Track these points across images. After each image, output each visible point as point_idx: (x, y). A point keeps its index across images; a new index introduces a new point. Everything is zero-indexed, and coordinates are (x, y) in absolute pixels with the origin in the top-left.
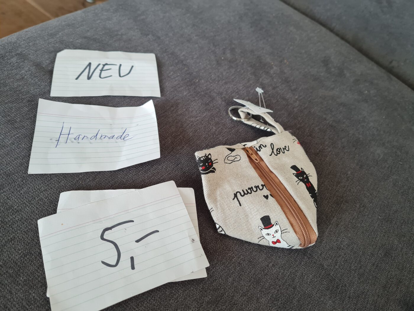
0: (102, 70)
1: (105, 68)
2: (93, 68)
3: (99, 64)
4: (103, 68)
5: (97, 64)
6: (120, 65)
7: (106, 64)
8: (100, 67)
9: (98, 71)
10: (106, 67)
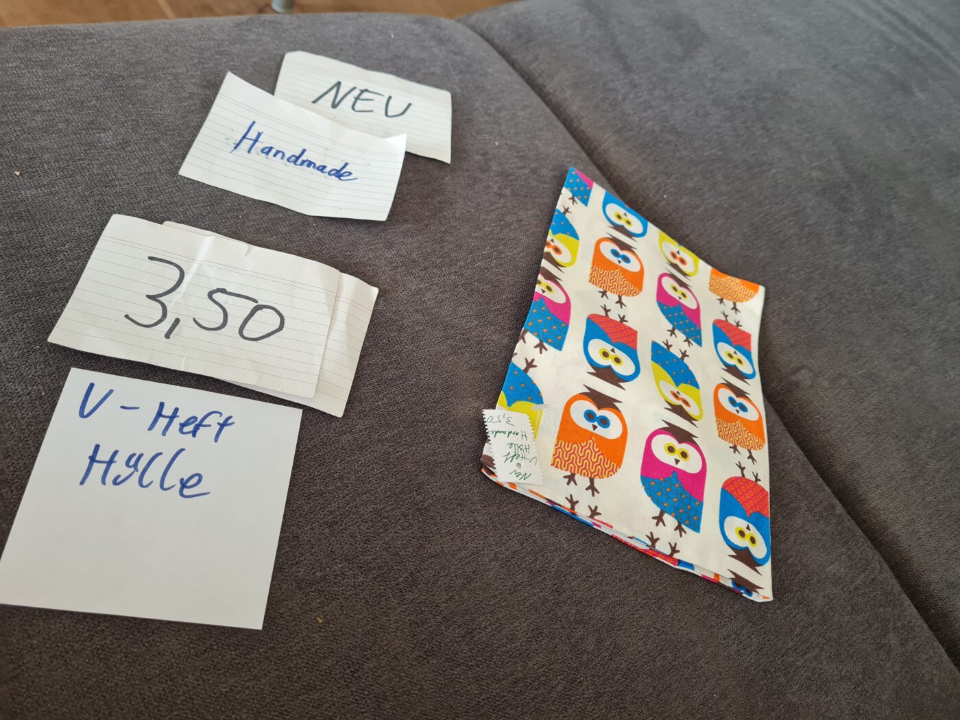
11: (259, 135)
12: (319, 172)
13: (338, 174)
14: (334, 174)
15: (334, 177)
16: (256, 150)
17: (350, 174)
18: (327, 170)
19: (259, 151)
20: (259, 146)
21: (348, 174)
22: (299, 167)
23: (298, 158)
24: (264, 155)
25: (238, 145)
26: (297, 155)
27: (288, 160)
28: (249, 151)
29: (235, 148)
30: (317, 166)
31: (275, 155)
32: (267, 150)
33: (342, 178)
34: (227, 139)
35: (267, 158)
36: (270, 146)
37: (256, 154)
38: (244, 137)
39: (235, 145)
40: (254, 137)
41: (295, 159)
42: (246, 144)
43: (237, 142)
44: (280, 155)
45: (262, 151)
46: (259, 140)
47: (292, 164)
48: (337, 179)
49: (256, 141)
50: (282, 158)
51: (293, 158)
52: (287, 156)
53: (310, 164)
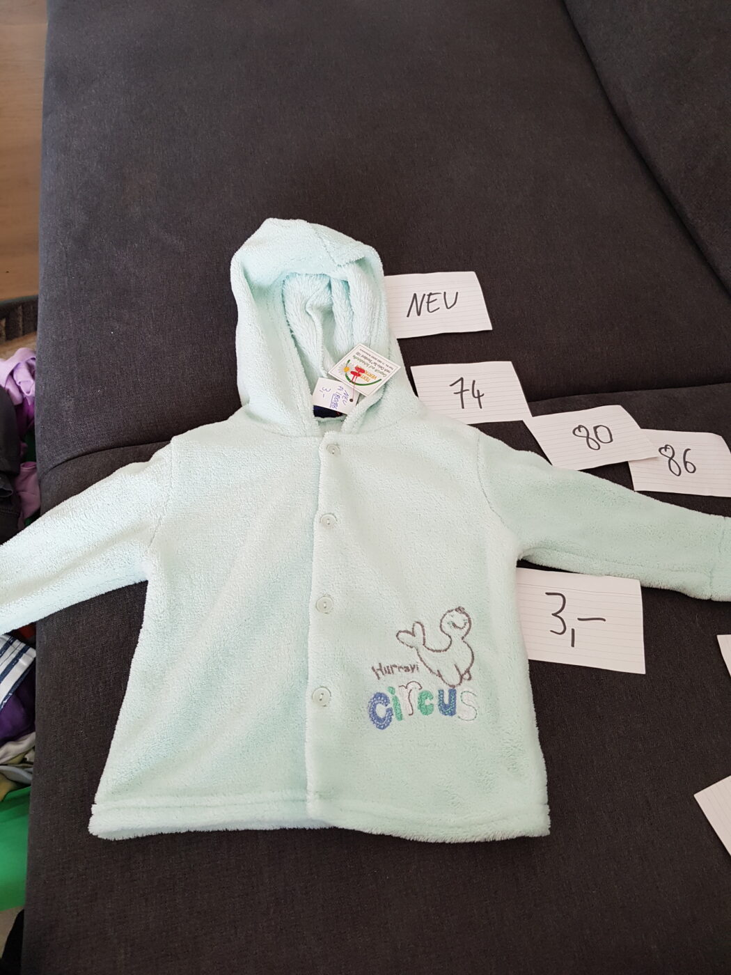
0: (428, 302)
1: (430, 300)
2: (419, 299)
3: (424, 295)
4: (429, 299)
5: (422, 295)
6: (445, 293)
7: (431, 294)
8: (426, 297)
9: (425, 303)
10: (432, 298)
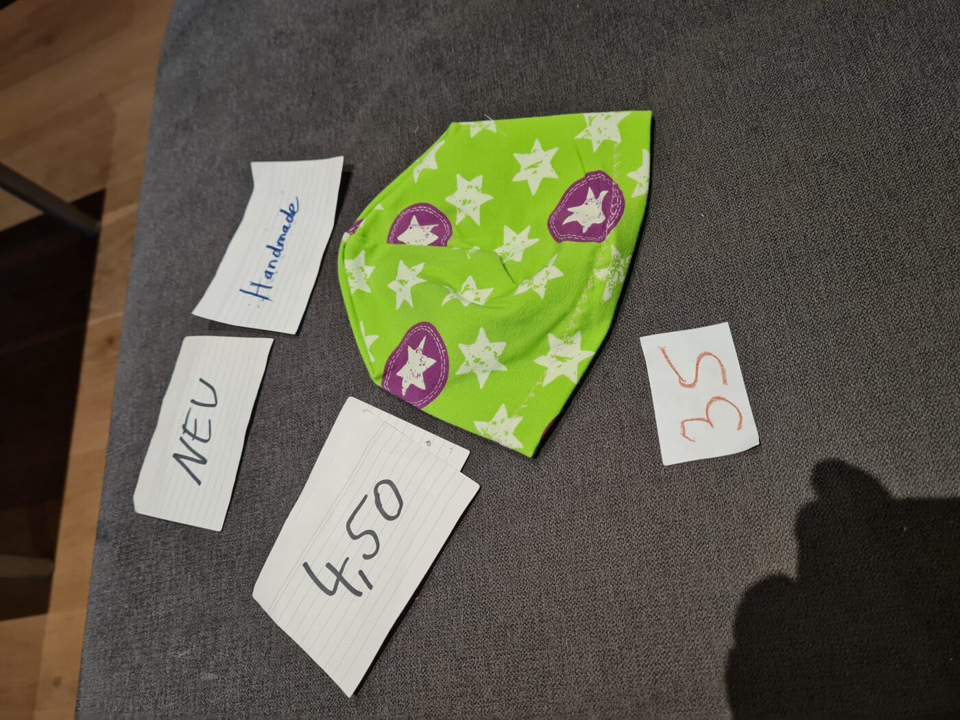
11: (253, 284)
12: (290, 230)
13: (291, 214)
14: (292, 218)
15: (294, 218)
16: (268, 283)
17: (292, 205)
18: (287, 224)
19: (269, 280)
20: (264, 282)
21: (292, 208)
22: (285, 246)
23: (275, 249)
24: (273, 276)
25: (264, 298)
26: (272, 251)
27: (277, 256)
28: (270, 288)
29: (267, 299)
30: (283, 233)
31: (273, 267)
32: (269, 275)
33: (296, 210)
34: (258, 307)
35: (277, 272)
36: (264, 274)
37: (275, 282)
38: (256, 295)
39: (265, 300)
40: (256, 287)
41: (277, 251)
42: (262, 291)
43: (261, 299)
44: (273, 264)
45: (269, 278)
46: (258, 283)
47: (282, 252)
48: (296, 215)
49: (259, 285)
50: (276, 261)
51: (276, 253)
52: (274, 258)
53: (282, 239)
